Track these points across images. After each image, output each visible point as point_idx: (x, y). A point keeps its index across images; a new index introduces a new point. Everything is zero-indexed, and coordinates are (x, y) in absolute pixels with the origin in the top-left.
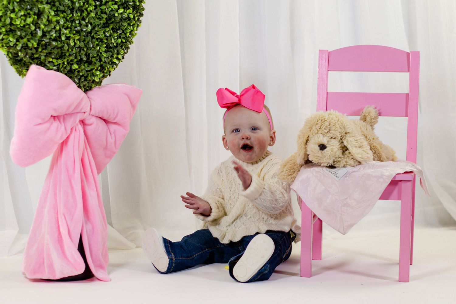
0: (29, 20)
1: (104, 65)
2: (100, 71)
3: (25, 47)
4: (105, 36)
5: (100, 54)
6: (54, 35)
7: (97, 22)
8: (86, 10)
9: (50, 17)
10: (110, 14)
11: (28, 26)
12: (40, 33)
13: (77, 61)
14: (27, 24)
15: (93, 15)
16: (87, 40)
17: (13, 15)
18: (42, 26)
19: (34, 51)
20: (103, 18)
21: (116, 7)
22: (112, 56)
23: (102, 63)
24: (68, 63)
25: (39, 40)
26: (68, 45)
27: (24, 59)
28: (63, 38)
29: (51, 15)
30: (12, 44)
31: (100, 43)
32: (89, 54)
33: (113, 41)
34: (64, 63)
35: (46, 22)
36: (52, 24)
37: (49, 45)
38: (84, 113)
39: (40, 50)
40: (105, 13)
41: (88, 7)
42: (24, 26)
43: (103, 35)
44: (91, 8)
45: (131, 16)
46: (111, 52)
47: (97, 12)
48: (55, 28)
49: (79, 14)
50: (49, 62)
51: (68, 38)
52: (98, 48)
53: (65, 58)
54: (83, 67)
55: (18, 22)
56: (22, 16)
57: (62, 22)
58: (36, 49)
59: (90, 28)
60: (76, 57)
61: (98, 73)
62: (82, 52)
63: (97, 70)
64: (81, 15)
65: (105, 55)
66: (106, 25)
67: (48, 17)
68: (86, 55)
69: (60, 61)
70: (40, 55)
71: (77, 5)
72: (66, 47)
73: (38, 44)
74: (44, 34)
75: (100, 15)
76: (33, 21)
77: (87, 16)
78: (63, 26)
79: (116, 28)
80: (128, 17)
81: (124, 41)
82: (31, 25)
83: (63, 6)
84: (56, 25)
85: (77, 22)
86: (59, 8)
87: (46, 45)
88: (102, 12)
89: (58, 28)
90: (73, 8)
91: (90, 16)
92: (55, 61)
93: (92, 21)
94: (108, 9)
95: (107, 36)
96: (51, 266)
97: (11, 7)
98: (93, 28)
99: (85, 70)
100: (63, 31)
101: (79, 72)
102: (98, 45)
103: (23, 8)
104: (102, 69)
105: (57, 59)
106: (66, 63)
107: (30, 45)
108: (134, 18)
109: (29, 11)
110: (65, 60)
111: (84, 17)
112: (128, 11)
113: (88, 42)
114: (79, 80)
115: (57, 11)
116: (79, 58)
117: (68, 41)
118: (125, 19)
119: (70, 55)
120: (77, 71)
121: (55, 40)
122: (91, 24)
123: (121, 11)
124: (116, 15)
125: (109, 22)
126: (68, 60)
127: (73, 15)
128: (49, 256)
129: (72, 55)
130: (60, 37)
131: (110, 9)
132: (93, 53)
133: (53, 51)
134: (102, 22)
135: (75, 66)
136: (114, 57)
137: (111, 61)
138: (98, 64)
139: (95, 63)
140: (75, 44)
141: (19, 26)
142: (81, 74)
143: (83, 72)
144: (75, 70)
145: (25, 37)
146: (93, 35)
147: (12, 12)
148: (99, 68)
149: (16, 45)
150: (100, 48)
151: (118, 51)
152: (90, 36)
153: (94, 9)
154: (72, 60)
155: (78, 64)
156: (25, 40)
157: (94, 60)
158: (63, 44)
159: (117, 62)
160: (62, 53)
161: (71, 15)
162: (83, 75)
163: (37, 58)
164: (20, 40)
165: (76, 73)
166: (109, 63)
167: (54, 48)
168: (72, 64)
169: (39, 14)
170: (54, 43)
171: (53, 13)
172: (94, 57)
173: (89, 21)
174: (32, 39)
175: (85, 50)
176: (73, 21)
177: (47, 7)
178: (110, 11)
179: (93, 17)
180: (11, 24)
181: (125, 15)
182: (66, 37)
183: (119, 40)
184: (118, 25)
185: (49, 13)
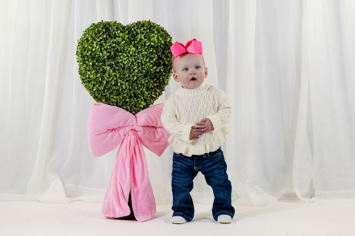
0: (98, 75)
1: (147, 98)
2: (144, 102)
3: (98, 90)
4: (145, 82)
5: (143, 93)
6: (113, 83)
7: (140, 75)
8: (133, 68)
9: (110, 73)
10: (148, 70)
11: (97, 79)
12: (105, 82)
13: (129, 97)
14: (97, 77)
15: (136, 71)
16: (134, 85)
17: (89, 73)
18: (106, 78)
19: (102, 92)
20: (143, 72)
21: (151, 66)
22: (151, 93)
23: (145, 97)
24: (123, 98)
25: (105, 86)
26: (122, 88)
27: (98, 96)
28: (119, 84)
29: (111, 72)
30: (91, 88)
31: (143, 87)
32: (136, 93)
33: (151, 85)
34: (120, 98)
35: (108, 76)
36: (112, 77)
37: (111, 88)
38: (133, 125)
39: (106, 91)
40: (145, 70)
41: (134, 66)
42: (96, 78)
43: (144, 82)
44: (136, 67)
45: (162, 70)
46: (151, 91)
47: (140, 69)
48: (113, 79)
49: (128, 71)
50: (112, 98)
51: (122, 84)
52: (141, 89)
53: (121, 95)
54: (132, 100)
55: (92, 77)
56: (94, 73)
57: (118, 76)
58: (104, 91)
59: (135, 78)
60: (127, 95)
61: (143, 103)
62: (131, 91)
63: (142, 101)
64: (129, 71)
65: (146, 92)
66: (145, 76)
67: (109, 73)
68: (134, 93)
69: (117, 97)
70: (106, 94)
71: (127, 66)
72: (121, 90)
73: (104, 88)
74: (107, 83)
75: (142, 71)
76: (100, 75)
77: (134, 72)
78: (119, 78)
79: (152, 77)
80: (160, 71)
81: (158, 84)
82: (100, 78)
83: (118, 67)
84: (114, 77)
85: (127, 75)
86: (116, 68)
87: (109, 89)
88: (143, 69)
89: (115, 79)
90: (124, 67)
91: (135, 72)
92: (115, 97)
93: (136, 74)
94: (146, 67)
95: (147, 83)
96: (114, 211)
97: (88, 68)
98: (138, 78)
99: (134, 102)
100: (118, 80)
101: (130, 102)
102: (141, 87)
103: (95, 69)
104: (145, 100)
105: (116, 96)
106: (121, 98)
107: (100, 88)
108: (164, 71)
109: (98, 70)
110: (121, 96)
111: (131, 72)
112: (160, 68)
113: (135, 86)
114: (131, 107)
115: (114, 70)
116: (129, 95)
117: (122, 86)
118: (158, 73)
119: (124, 94)
120: (128, 102)
121: (114, 85)
122: (136, 76)
123: (155, 68)
124: (152, 70)
125: (148, 74)
126: (123, 96)
127: (124, 71)
128: (113, 205)
129: (125, 93)
130: (117, 84)
131: (148, 67)
132: (139, 92)
133: (113, 92)
134: (142, 75)
135: (128, 100)
136: (153, 94)
137: (151, 96)
138: (142, 97)
139: (141, 97)
140: (126, 87)
141: (93, 79)
142: (132, 104)
143: (133, 103)
144: (128, 101)
145: (97, 84)
146: (138, 82)
147: (89, 71)
148: (143, 100)
149: (93, 88)
150: (142, 89)
151: (155, 90)
152: (136, 83)
153: (138, 68)
154: (126, 96)
155: (129, 99)
156: (97, 86)
157: (139, 96)
158: (119, 88)
159: (155, 97)
160: (119, 92)
161: (123, 72)
162: (133, 105)
163: (105, 96)
164: (95, 86)
165: (129, 103)
166: (150, 97)
167: (114, 90)
168: (126, 98)
169: (104, 72)
170: (114, 87)
171: (111, 71)
172: (139, 94)
173: (134, 74)
174: (101, 85)
175: (133, 90)
176: (125, 75)
177: (108, 68)
178: (147, 68)
179: (137, 72)
180: (89, 78)
181: (158, 70)
182: (121, 83)
183: (155, 85)
184: (153, 76)
185: (110, 71)
